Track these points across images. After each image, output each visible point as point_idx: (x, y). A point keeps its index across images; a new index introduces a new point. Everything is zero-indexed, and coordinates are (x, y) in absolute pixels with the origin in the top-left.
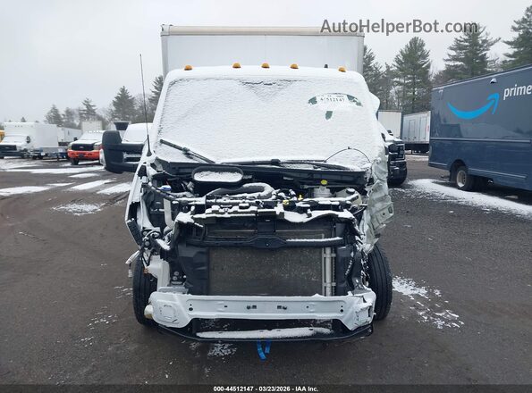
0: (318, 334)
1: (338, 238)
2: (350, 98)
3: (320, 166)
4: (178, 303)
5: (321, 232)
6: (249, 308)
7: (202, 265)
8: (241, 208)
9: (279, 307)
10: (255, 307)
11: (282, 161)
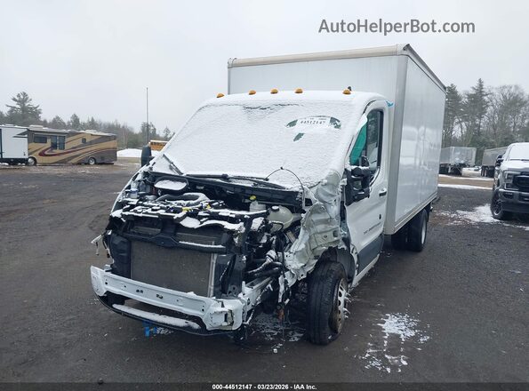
0: (189, 328)
1: (220, 246)
2: (333, 120)
3: (260, 183)
4: (99, 277)
5: (212, 240)
6: (138, 291)
7: (124, 252)
8: (153, 210)
9: (158, 296)
10: (142, 292)
11: (230, 176)
